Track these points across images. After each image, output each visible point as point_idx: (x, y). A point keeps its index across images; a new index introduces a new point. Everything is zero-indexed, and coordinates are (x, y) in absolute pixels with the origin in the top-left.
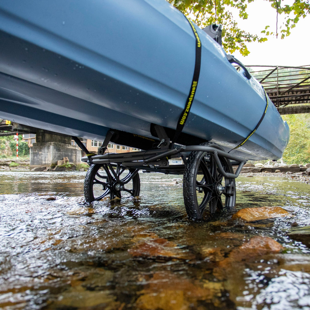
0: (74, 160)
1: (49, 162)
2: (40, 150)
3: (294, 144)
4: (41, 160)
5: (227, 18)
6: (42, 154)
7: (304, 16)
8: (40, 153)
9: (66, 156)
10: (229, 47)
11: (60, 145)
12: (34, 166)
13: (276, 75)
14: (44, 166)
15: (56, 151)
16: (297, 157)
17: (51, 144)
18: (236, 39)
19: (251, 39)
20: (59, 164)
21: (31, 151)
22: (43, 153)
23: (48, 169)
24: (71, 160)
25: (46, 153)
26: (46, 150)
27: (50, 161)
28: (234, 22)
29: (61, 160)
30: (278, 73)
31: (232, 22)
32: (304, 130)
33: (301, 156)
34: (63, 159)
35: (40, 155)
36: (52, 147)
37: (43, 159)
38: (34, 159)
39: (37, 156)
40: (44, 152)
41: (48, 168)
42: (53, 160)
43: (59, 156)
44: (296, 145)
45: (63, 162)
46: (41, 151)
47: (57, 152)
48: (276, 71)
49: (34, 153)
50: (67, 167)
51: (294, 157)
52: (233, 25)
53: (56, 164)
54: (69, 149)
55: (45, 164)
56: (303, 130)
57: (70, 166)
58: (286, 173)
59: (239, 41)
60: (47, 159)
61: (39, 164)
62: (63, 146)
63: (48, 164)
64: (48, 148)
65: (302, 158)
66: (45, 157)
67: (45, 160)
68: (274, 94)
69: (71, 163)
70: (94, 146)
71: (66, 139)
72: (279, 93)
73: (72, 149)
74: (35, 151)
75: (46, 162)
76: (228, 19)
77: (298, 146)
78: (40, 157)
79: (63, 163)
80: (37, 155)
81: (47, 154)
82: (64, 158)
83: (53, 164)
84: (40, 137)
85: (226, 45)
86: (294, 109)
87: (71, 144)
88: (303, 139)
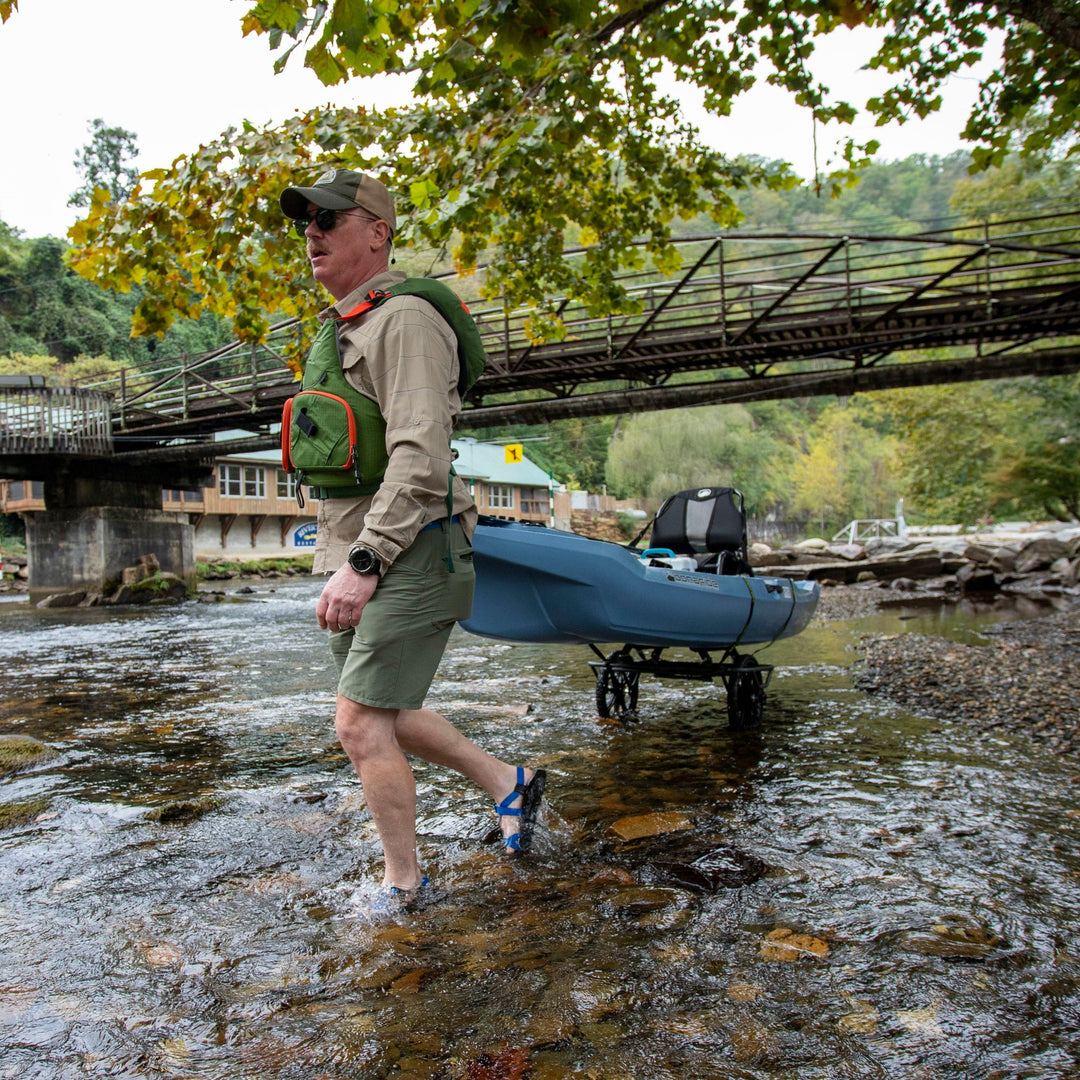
0: (176, 561)
1: (95, 576)
2: (63, 534)
3: (949, 451)
4: (69, 569)
5: (666, 115)
6: (69, 550)
7: (902, 120)
8: (62, 545)
9: (148, 550)
10: (677, 201)
11: (128, 515)
12: (43, 589)
13: (841, 266)
14: (80, 590)
15: (117, 535)
16: (958, 500)
17: (97, 514)
18: (698, 178)
19: (747, 179)
20: (129, 580)
21: (32, 539)
22: (73, 546)
23: (93, 599)
24: (166, 565)
25: (83, 547)
26: (82, 537)
27: (96, 572)
28: (687, 127)
29: (132, 565)
30: (848, 259)
31: (682, 128)
32: (984, 400)
33: (973, 494)
34: (139, 562)
35: (62, 552)
36: (101, 524)
37: (74, 564)
38: (42, 566)
39: (51, 556)
40: (78, 543)
41: (93, 597)
42: (108, 567)
43: (126, 554)
44: (954, 453)
45: (142, 571)
46: (64, 539)
47: (119, 540)
48: (842, 250)
49: (40, 547)
50: (155, 588)
51: (949, 500)
52: (685, 134)
53: (119, 579)
54: (158, 524)
55: (82, 582)
56: (977, 400)
57: (165, 585)
58: (894, 584)
59: (710, 185)
60: (86, 566)
61: (62, 584)
62: (136, 517)
63: (91, 582)
64: (90, 527)
65: (977, 504)
66: (82, 561)
67: (81, 571)
68: (838, 329)
69: (167, 575)
70: (227, 495)
71: (145, 493)
72: (856, 323)
73: (167, 526)
74: (46, 538)
75: (86, 576)
76: (670, 118)
77: (963, 458)
78: (64, 561)
79: (140, 577)
80: (52, 552)
81: (87, 550)
82: (144, 558)
83: (108, 582)
84: (60, 491)
85: (668, 196)
86: (909, 372)
87: (160, 508)
88: (979, 431)
